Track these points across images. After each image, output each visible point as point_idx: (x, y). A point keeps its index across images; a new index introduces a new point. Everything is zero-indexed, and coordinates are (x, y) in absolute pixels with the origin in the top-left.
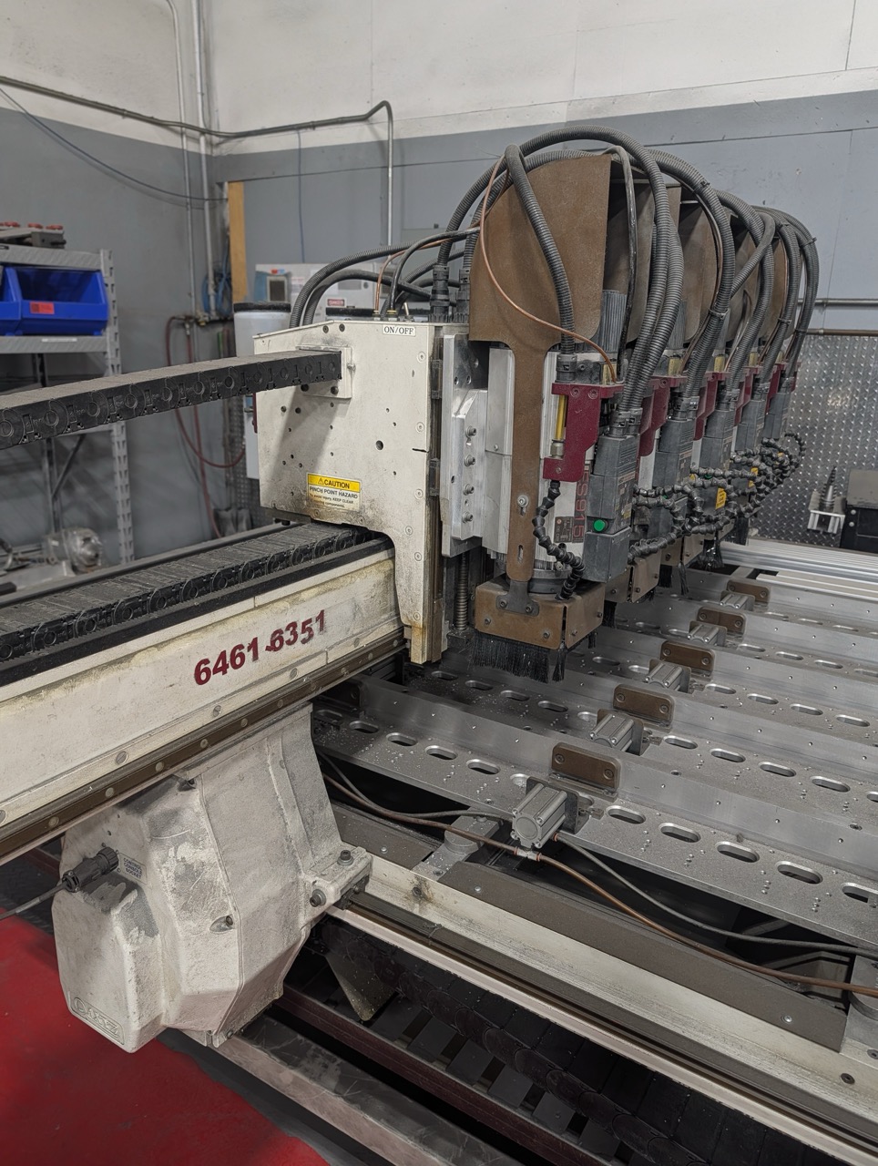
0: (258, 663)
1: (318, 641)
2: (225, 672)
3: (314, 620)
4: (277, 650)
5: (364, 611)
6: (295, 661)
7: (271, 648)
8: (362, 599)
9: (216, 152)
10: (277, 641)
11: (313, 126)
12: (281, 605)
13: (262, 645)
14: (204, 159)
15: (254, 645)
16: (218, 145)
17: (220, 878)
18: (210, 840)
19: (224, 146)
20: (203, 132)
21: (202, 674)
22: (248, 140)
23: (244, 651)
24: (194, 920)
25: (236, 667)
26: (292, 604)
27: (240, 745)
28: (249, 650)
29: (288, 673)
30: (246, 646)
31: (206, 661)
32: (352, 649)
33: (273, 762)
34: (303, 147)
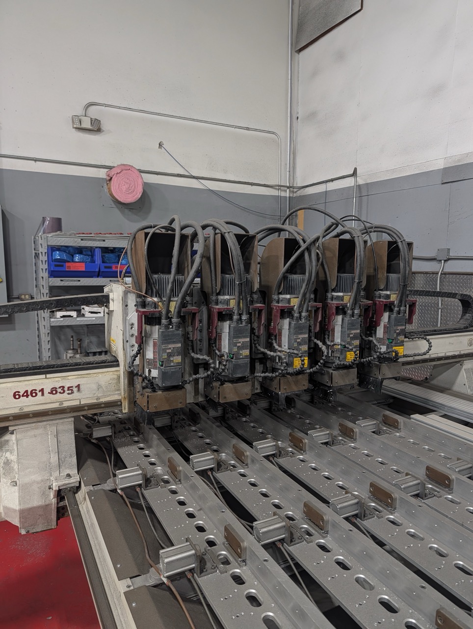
0: (44, 397)
1: (76, 395)
2: (27, 397)
3: (74, 387)
4: (53, 394)
5: (104, 388)
6: (63, 400)
7: (51, 393)
8: (103, 383)
9: (295, 195)
10: (54, 391)
11: (332, 180)
12: (57, 379)
13: (46, 392)
14: (288, 199)
15: (42, 390)
16: (296, 192)
17: (16, 467)
18: (15, 453)
19: (298, 192)
20: (288, 187)
21: (16, 395)
22: (307, 189)
23: (37, 392)
24: (6, 479)
25: (32, 396)
26: (63, 379)
27: (34, 424)
28: (39, 391)
29: (58, 404)
30: (38, 390)
31: (19, 392)
32: (95, 401)
33: (51, 434)
34: (328, 190)
